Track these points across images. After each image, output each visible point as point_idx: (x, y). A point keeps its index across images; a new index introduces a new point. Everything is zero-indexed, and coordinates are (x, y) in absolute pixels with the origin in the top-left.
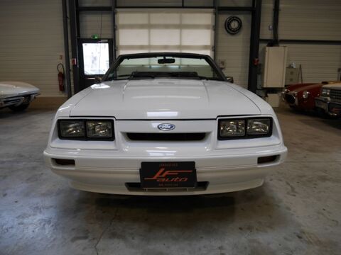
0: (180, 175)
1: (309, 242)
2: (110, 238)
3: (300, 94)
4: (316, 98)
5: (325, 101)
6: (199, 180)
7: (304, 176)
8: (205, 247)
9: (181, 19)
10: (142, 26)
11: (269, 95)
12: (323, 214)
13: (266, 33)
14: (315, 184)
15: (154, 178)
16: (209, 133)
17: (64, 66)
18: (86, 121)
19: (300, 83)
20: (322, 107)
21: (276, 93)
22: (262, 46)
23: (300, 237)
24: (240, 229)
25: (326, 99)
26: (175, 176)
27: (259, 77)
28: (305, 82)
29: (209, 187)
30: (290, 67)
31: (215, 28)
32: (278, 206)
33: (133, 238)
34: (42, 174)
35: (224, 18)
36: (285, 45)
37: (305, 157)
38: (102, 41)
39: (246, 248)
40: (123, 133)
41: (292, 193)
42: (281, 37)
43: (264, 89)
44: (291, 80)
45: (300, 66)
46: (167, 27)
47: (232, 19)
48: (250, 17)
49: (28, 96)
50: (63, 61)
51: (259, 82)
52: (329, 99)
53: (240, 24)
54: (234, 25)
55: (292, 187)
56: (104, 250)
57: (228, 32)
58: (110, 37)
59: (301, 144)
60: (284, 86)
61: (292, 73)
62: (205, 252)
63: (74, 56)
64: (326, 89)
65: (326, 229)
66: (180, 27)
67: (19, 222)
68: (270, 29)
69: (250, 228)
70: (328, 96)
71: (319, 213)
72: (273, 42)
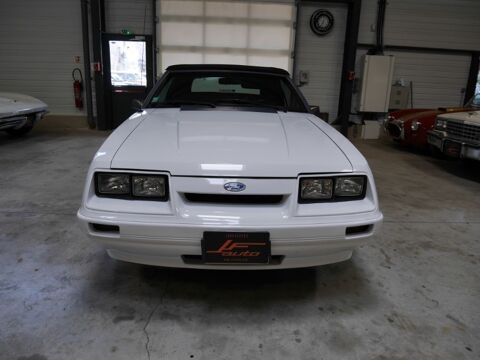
0: (250, 249)
1: (402, 327)
2: (162, 319)
3: (408, 125)
4: (429, 131)
5: (440, 137)
6: (273, 253)
7: (404, 242)
8: (277, 331)
9: (249, 10)
10: (193, 19)
11: (366, 122)
12: (421, 292)
13: (366, 36)
14: (417, 253)
15: (220, 251)
16: (287, 196)
17: (83, 71)
18: (131, 176)
19: (409, 107)
20: (435, 144)
21: (376, 119)
22: (360, 53)
23: (391, 321)
24: (321, 309)
25: (442, 134)
26: (245, 250)
27: (354, 97)
28: (416, 107)
29: (285, 261)
30: (397, 84)
31: (297, 26)
32: (369, 282)
33: (190, 320)
34: (65, 232)
35: (309, 11)
36: (392, 53)
37: (407, 215)
38: (137, 38)
39: (326, 333)
40: (180, 194)
41: (387, 265)
42: (387, 42)
43: (359, 114)
44: (398, 102)
45: (411, 83)
46: (230, 21)
47: (321, 14)
48: (345, 12)
49: (32, 115)
50: (81, 65)
51: (354, 104)
52: (445, 134)
53: (331, 22)
54: (323, 22)
55: (386, 256)
56: (155, 333)
57: (315, 32)
58: (148, 32)
59: (404, 196)
60: (387, 111)
61: (399, 93)
62: (277, 337)
63: (97, 59)
64: (443, 120)
65: (424, 311)
66: (249, 21)
67: (45, 296)
68: (372, 30)
69: (332, 309)
70: (444, 129)
71: (417, 291)
72: (376, 49)
